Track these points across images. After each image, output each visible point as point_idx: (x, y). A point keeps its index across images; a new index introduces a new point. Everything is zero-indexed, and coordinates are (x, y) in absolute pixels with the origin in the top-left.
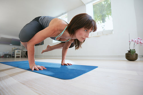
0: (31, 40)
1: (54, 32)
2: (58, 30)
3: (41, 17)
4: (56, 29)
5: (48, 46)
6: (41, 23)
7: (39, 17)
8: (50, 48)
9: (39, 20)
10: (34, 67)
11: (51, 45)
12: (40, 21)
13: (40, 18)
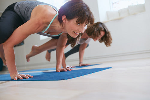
0: (8, 40)
1: (39, 27)
2: (43, 23)
3: (16, 3)
4: (41, 22)
5: (34, 48)
6: (19, 13)
7: (14, 4)
8: (37, 50)
9: (15, 8)
10: (16, 76)
11: (37, 46)
12: (17, 10)
13: (16, 6)
